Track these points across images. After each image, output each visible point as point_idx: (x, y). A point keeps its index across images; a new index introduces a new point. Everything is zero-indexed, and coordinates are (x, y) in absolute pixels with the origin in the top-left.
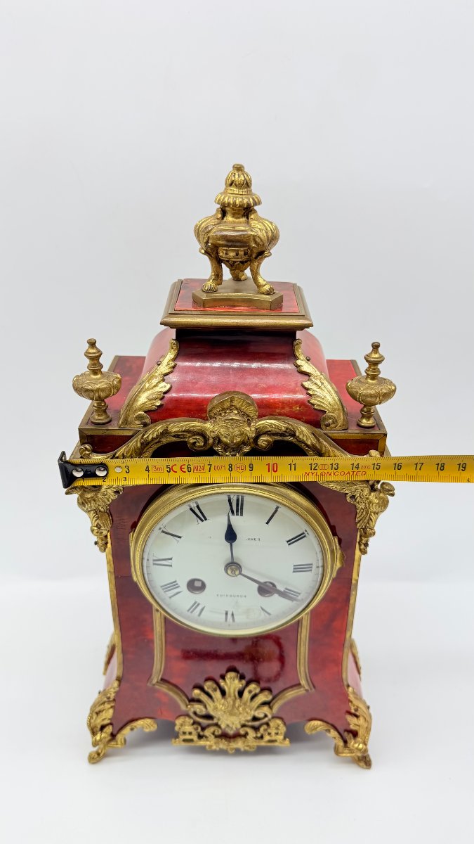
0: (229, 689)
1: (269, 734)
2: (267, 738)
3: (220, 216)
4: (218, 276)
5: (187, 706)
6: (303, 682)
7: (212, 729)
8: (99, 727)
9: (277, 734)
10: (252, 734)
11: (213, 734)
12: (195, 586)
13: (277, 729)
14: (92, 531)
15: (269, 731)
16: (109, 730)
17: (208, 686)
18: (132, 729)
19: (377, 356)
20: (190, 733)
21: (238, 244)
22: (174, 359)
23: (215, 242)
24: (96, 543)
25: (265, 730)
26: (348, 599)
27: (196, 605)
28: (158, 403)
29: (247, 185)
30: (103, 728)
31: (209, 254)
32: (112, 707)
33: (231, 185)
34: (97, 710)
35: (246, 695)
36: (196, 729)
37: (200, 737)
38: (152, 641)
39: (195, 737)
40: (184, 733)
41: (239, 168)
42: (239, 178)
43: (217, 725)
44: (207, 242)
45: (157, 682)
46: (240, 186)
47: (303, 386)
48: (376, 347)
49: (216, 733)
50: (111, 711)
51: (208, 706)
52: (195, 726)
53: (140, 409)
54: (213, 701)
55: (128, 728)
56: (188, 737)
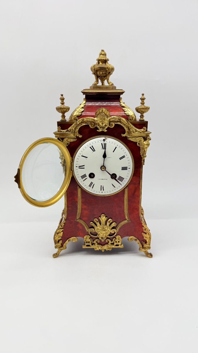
0: (102, 221)
1: (116, 242)
2: (115, 244)
3: (98, 63)
4: (97, 81)
5: (88, 229)
6: (126, 217)
7: (96, 240)
8: (57, 241)
9: (119, 242)
10: (110, 242)
11: (97, 242)
12: (92, 176)
13: (119, 239)
14: (60, 158)
15: (116, 240)
16: (61, 242)
17: (96, 220)
18: (69, 241)
19: (143, 97)
20: (89, 242)
21: (103, 69)
22: (85, 104)
23: (96, 69)
24: (61, 163)
25: (115, 240)
26: (139, 183)
27: (92, 183)
28: (81, 114)
29: (105, 55)
30: (58, 241)
31: (95, 74)
32: (62, 231)
33: (101, 55)
34: (57, 232)
35: (108, 224)
36: (91, 240)
37: (92, 244)
38: (77, 202)
39: (91, 245)
40: (87, 242)
41: (103, 51)
42: (103, 53)
43: (98, 238)
44: (94, 69)
45: (78, 219)
46: (103, 55)
47: (123, 110)
48: (143, 95)
49: (98, 242)
50: (62, 233)
51: (95, 229)
52: (91, 239)
53: (75, 116)
54: (97, 226)
55: (68, 241)
56: (88, 244)
